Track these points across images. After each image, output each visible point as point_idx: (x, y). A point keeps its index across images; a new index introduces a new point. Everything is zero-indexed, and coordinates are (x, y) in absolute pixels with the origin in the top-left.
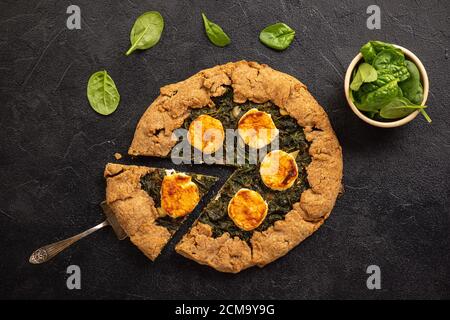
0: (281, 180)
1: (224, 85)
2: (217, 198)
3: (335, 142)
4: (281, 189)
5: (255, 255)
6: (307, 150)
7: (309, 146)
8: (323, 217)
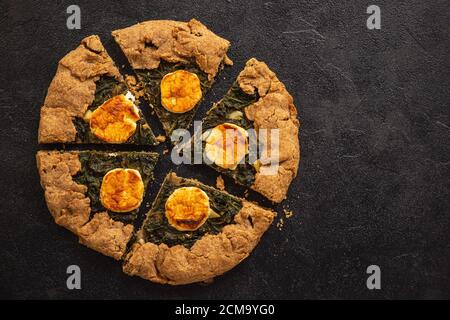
0: (179, 217)
1: (256, 90)
2: (112, 155)
3: (251, 247)
4: (170, 222)
5: (85, 228)
6: (226, 224)
7: (230, 224)
8: (169, 280)
